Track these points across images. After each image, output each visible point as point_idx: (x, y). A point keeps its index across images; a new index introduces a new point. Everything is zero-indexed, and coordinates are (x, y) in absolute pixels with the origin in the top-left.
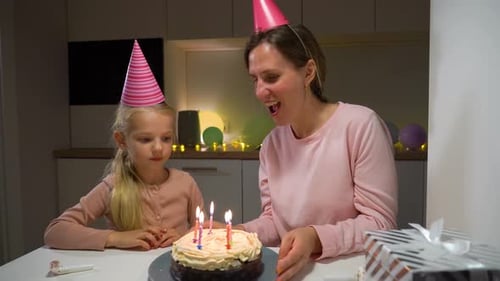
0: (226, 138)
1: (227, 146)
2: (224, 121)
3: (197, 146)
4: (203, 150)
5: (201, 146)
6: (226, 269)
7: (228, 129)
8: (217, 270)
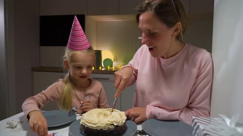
0: (114, 64)
1: (115, 68)
2: (114, 56)
3: (100, 68)
4: (103, 69)
5: (102, 68)
6: (106, 129)
7: (116, 60)
8: (101, 130)
